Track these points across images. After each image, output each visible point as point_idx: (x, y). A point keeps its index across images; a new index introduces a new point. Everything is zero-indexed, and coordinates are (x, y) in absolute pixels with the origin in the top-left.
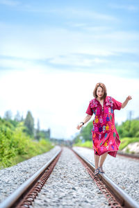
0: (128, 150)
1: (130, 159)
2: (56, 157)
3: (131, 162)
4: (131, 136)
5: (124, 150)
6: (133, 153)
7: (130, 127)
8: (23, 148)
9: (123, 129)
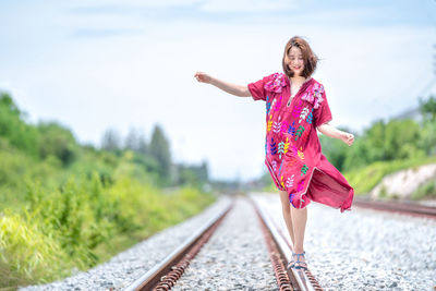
0: (383, 192)
1: (386, 214)
2: (206, 231)
3: (388, 223)
4: (388, 158)
5: (376, 193)
6: (396, 197)
7: (383, 137)
8: (131, 217)
9: (369, 144)
